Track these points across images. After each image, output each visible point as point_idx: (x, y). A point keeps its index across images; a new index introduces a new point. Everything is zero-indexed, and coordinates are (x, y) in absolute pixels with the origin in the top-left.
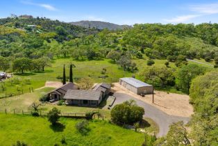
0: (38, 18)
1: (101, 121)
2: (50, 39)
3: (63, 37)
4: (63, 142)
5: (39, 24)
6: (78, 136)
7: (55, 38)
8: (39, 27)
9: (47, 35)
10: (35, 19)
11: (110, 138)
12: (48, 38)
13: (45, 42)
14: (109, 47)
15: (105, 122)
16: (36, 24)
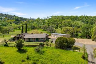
0: (5, 14)
1: (49, 48)
2: (12, 23)
3: (18, 22)
4: (28, 59)
5: (6, 17)
6: (38, 55)
7: (14, 22)
8: (6, 18)
9: (10, 21)
10: (4, 15)
11: (59, 55)
12: (11, 22)
13: (9, 24)
14: (41, 25)
15: (53, 48)
16: (4, 17)
